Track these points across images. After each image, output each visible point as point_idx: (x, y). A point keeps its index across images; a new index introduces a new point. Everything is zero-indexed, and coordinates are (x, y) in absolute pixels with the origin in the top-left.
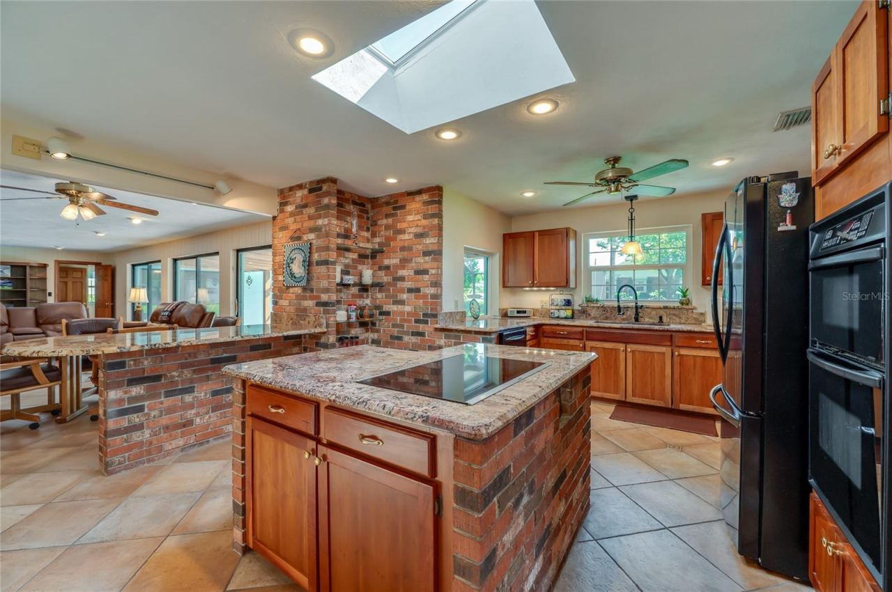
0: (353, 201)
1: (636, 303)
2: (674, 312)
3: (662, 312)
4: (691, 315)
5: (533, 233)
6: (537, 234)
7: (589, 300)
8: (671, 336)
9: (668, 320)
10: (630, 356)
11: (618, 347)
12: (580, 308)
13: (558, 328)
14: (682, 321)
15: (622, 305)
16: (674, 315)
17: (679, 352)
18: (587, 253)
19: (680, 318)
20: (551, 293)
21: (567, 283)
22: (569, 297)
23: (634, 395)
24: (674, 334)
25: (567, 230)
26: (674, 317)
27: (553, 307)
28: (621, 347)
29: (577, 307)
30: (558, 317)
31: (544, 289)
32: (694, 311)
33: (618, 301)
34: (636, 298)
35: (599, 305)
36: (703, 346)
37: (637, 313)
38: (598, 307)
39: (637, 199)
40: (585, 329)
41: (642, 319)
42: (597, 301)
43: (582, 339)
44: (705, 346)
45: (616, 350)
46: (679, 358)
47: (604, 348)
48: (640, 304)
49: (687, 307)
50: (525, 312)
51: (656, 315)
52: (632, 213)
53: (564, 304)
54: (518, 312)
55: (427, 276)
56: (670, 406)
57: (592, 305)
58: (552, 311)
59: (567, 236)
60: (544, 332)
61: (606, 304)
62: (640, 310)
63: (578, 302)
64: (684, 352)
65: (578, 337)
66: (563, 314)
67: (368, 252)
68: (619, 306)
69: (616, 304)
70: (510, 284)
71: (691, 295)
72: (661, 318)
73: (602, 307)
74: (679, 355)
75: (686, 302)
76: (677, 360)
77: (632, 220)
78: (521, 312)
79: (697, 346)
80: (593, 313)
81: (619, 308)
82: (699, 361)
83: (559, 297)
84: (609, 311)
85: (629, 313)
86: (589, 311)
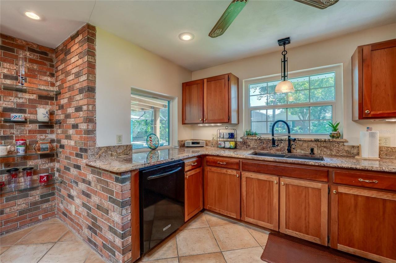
0: (29, 48)
1: (289, 137)
2: (325, 145)
3: (313, 145)
4: (342, 147)
5: (203, 80)
6: (205, 81)
7: (249, 134)
8: (328, 171)
9: (319, 152)
10: (283, 189)
11: (271, 180)
12: (241, 140)
13: (218, 158)
14: (333, 154)
15: (276, 138)
16: (325, 147)
17: (337, 189)
18: (248, 96)
19: (331, 150)
20: (217, 128)
21: (229, 120)
22: (232, 131)
23: (287, 227)
24: (330, 170)
25: (229, 75)
26: (325, 149)
27: (220, 139)
28: (275, 179)
29: (239, 139)
30: (224, 148)
31: (213, 125)
32: (345, 144)
33: (273, 135)
34: (289, 132)
35: (256, 138)
36: (367, 186)
37: (290, 145)
38: (256, 140)
39: (289, 43)
40: (241, 160)
41: (295, 151)
42: (255, 134)
43: (239, 170)
44: (370, 185)
45: (271, 182)
46: (337, 195)
47: (259, 180)
48: (292, 137)
49: (338, 140)
50: (198, 143)
51: (308, 146)
52: (284, 55)
53: (228, 137)
54: (193, 143)
55: (81, 113)
56: (326, 245)
57: (251, 138)
58: (219, 142)
59: (228, 80)
60: (207, 162)
61: (263, 137)
62: (292, 143)
63: (240, 134)
64: (342, 190)
65: (235, 167)
66: (228, 145)
67: (52, 94)
68: (273, 139)
69: (270, 137)
70: (186, 122)
71: (340, 129)
72: (312, 150)
73: (259, 139)
74: (338, 193)
75: (336, 136)
76: (334, 198)
77: (285, 61)
78: (196, 143)
79: (360, 184)
80: (252, 144)
81: (273, 141)
82: (361, 202)
83: (225, 131)
84: (265, 143)
85: (282, 145)
86: (249, 143)
